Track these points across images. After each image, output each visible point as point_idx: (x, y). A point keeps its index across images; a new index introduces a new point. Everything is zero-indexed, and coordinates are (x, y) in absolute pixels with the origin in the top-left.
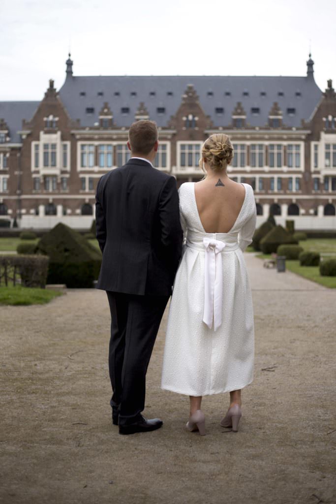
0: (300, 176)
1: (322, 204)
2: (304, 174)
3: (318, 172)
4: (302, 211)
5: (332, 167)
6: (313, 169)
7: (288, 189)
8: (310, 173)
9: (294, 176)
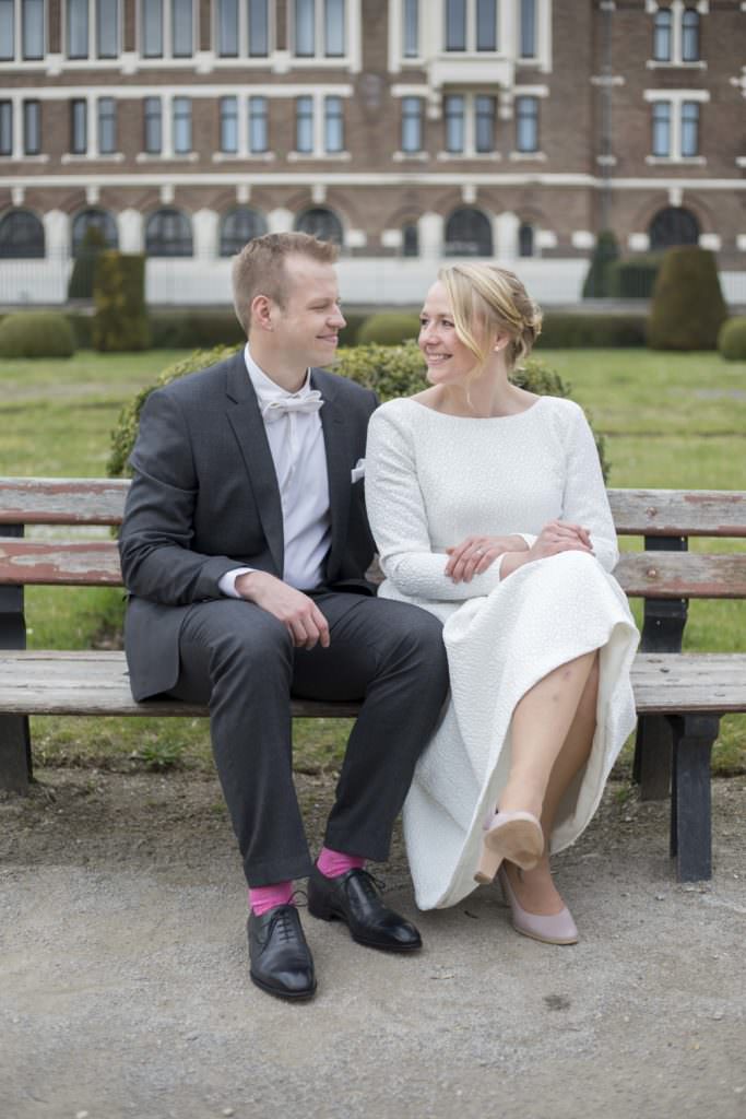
0: (345, 90)
1: (437, 210)
2: (358, 81)
3: (418, 75)
4: (354, 238)
5: (471, 52)
6: (396, 62)
7: (296, 148)
8: (388, 80)
9: (319, 91)
